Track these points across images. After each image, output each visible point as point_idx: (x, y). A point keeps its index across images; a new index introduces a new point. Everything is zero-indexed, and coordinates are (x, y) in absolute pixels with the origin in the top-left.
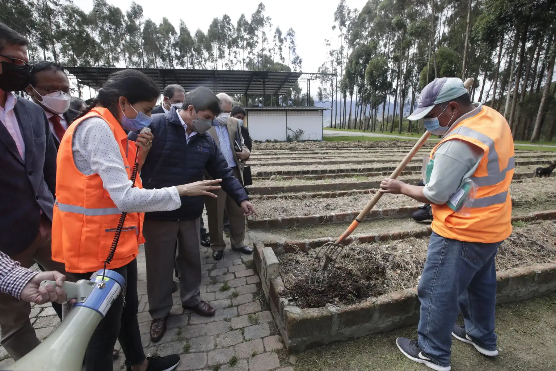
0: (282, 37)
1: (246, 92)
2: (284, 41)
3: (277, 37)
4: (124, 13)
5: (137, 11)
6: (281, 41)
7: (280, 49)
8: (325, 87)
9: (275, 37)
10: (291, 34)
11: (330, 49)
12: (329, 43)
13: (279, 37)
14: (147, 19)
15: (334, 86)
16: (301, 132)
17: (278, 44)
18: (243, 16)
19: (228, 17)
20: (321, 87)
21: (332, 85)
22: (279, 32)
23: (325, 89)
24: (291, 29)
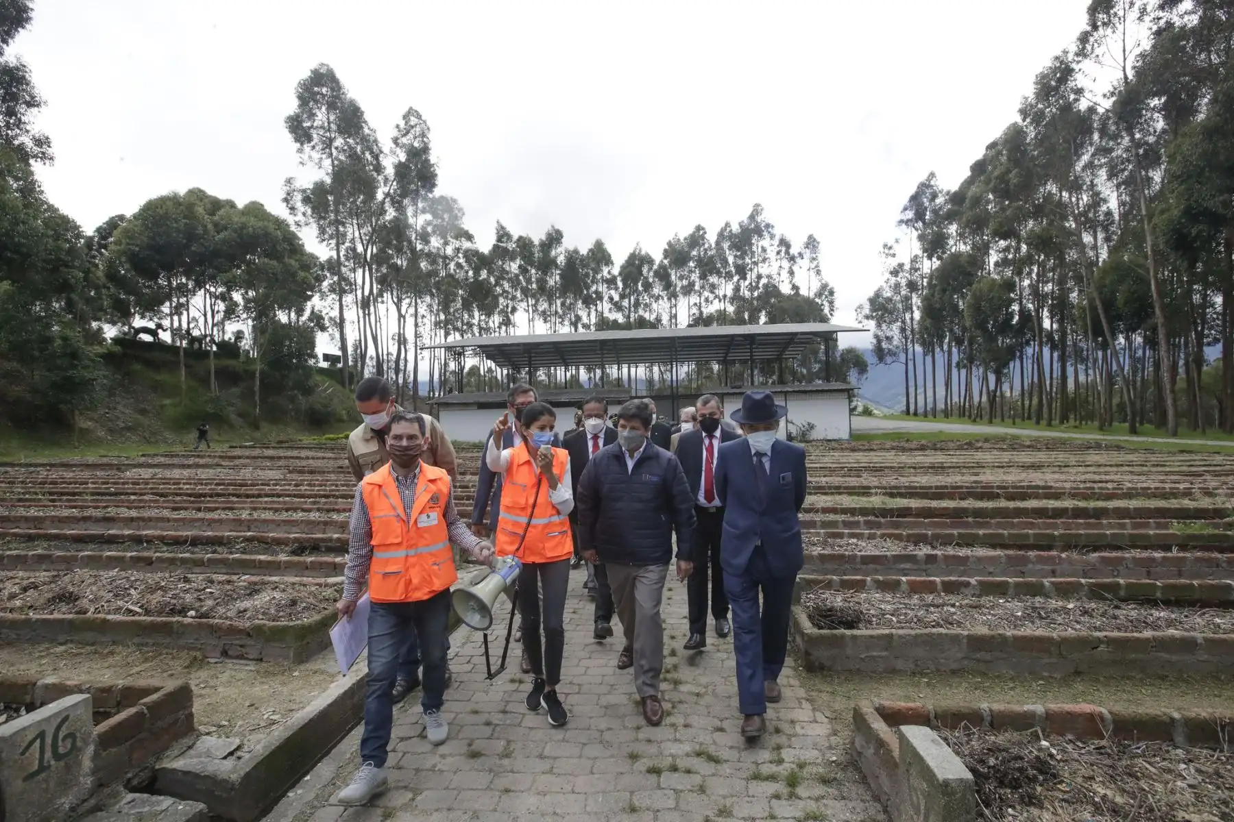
0: (794, 251)
1: (725, 357)
2: (798, 260)
3: (783, 254)
4: (536, 242)
5: (554, 238)
6: (792, 259)
7: (791, 273)
8: (889, 334)
9: (778, 253)
10: (812, 243)
11: (894, 263)
12: (892, 252)
13: (787, 252)
14: (571, 248)
15: (908, 333)
16: (811, 427)
17: (786, 264)
18: (727, 225)
19: (703, 229)
20: (880, 333)
21: (903, 330)
22: (784, 243)
23: (889, 339)
24: (810, 237)
